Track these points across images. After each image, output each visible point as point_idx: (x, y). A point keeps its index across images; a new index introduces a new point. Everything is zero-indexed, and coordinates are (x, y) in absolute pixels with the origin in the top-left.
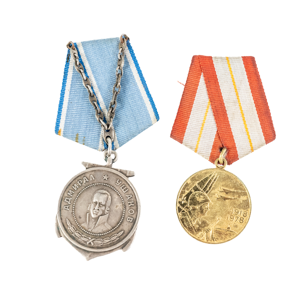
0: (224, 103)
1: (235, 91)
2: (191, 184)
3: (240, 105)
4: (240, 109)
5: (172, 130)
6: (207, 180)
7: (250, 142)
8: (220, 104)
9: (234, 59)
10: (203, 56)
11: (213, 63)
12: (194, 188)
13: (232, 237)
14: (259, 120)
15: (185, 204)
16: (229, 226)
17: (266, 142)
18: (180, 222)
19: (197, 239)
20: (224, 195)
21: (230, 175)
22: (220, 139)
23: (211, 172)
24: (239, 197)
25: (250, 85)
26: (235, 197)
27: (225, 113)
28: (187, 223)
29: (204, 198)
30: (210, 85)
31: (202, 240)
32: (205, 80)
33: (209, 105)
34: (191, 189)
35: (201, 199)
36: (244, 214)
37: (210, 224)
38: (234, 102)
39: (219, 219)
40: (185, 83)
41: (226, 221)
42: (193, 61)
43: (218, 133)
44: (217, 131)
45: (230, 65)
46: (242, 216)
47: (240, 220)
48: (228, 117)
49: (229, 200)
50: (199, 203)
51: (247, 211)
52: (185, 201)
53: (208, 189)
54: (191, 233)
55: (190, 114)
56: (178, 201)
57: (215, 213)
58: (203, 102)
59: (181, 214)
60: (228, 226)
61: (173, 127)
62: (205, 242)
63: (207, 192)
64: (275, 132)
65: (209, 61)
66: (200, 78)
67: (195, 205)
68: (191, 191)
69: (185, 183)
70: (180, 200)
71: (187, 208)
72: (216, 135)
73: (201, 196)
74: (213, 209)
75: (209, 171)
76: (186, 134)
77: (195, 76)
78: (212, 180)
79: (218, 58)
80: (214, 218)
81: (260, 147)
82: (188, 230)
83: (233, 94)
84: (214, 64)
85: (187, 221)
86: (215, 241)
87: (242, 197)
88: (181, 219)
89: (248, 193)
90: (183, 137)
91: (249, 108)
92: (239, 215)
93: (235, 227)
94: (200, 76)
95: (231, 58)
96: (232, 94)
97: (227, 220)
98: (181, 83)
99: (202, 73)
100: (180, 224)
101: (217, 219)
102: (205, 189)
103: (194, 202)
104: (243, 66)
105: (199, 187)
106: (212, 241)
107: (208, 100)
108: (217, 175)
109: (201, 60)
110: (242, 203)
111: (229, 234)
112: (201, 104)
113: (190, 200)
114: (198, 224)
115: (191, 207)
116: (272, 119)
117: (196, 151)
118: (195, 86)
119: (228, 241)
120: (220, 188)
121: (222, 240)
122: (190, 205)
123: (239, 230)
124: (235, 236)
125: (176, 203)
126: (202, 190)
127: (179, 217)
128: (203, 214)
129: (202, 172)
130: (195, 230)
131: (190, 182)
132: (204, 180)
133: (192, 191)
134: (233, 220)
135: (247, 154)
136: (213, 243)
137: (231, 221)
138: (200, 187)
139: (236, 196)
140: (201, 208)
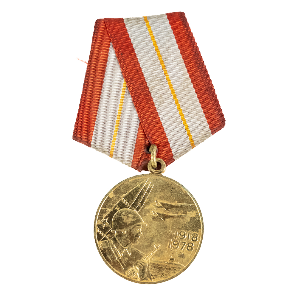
0: (146, 83)
1: (161, 64)
2: (114, 199)
3: (170, 83)
4: (170, 88)
5: (75, 129)
6: (137, 191)
7: (189, 134)
8: (140, 84)
9: (155, 18)
10: (110, 19)
11: (125, 27)
12: (119, 203)
13: (178, 272)
14: (199, 101)
15: (107, 228)
16: (172, 257)
17: (211, 132)
18: (101, 255)
19: (126, 278)
20: (163, 211)
21: (170, 183)
22: (145, 135)
23: (143, 180)
24: (185, 213)
25: (181, 53)
26: (179, 214)
27: (148, 96)
28: (111, 255)
29: (134, 218)
30: (124, 59)
31: (133, 279)
32: (116, 52)
33: (125, 88)
34: (115, 205)
35: (130, 219)
36: (194, 237)
37: (144, 255)
38: (161, 80)
39: (157, 247)
40: (87, 60)
41: (168, 250)
42: (96, 28)
43: (141, 127)
44: (140, 124)
45: (150, 27)
46: (190, 240)
47: (188, 247)
48: (154, 101)
49: (171, 218)
50: (126, 225)
51: (197, 233)
52: (107, 224)
53: (139, 204)
54: (116, 269)
55: (99, 103)
56: (96, 225)
57: (151, 239)
58: (116, 85)
59: (101, 244)
60: (170, 256)
61: (76, 124)
62: (139, 282)
63: (138, 209)
64: (223, 116)
65: (120, 25)
66: (109, 50)
67: (121, 229)
68: (114, 209)
69: (105, 197)
70: (100, 223)
71: (110, 233)
72: (138, 129)
73: (130, 215)
74: (147, 233)
75: (139, 178)
76: (95, 132)
77: (101, 49)
78: (144, 191)
79: (133, 20)
80: (150, 246)
81: (203, 139)
82: (112, 265)
83: (158, 67)
84: (127, 28)
85: (110, 252)
86: (152, 280)
87: (190, 213)
88: (102, 250)
89: (198, 206)
90: (91, 137)
91: (183, 86)
92: (186, 239)
93: (181, 258)
94: (109, 47)
95: (150, 18)
96: (156, 69)
97: (169, 247)
98: (82, 61)
99: (111, 44)
100: (101, 258)
101: (155, 247)
102: (134, 205)
103: (119, 224)
104: (169, 27)
105: (126, 202)
106: (149, 279)
107: (122, 81)
108: (152, 184)
109: (107, 24)
110: (189, 221)
111: (173, 268)
112: (113, 87)
113: (114, 221)
114: (126, 255)
115: (115, 232)
116: (218, 98)
117: (111, 156)
118: (102, 62)
119: (171, 278)
120: (157, 201)
121: (162, 278)
122: (114, 229)
123: (188, 261)
124: (181, 270)
125: (93, 227)
126: (130, 206)
127: (99, 248)
128: (133, 241)
129: (130, 181)
130: (123, 265)
131: (113, 196)
132: (133, 191)
133: (116, 209)
134: (177, 247)
135: (186, 152)
136: (150, 283)
137: (175, 248)
138: (128, 201)
139: (180, 212)
140: (130, 232)
